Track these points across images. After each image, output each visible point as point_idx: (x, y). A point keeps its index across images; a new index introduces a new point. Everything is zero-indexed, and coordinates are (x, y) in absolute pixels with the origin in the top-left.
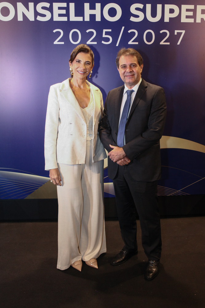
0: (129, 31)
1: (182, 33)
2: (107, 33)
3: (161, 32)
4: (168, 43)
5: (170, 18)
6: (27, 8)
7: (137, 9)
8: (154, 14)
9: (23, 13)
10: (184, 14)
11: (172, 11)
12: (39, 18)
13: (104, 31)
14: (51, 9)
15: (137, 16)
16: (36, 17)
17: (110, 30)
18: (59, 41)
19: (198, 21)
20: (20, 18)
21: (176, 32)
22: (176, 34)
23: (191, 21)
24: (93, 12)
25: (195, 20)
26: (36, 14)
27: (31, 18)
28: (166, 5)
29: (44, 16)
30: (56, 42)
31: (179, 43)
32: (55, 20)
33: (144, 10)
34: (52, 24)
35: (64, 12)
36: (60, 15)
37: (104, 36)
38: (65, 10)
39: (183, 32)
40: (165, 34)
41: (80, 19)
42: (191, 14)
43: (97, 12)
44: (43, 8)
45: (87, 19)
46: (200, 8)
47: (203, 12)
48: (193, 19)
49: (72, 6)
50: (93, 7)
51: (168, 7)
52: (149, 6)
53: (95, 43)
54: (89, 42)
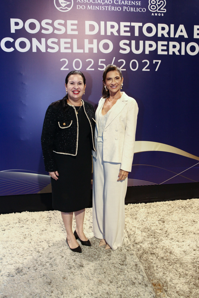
0: (119, 61)
1: (159, 62)
2: (102, 62)
3: (143, 61)
4: (149, 70)
5: (149, 51)
6: (40, 42)
7: (125, 44)
8: (137, 48)
9: (37, 46)
10: (160, 48)
11: (151, 46)
12: (49, 50)
13: (100, 60)
14: (58, 44)
15: (125, 50)
16: (46, 49)
17: (104, 60)
18: (65, 68)
19: (171, 53)
20: (34, 50)
21: (154, 61)
22: (154, 63)
23: (166, 53)
24: (91, 46)
25: (168, 53)
26: (47, 47)
27: (43, 49)
28: (146, 42)
29: (53, 48)
30: (62, 69)
31: (156, 70)
32: (61, 51)
33: (130, 45)
36: (66, 48)
37: (100, 64)
38: (70, 44)
39: (160, 61)
40: (146, 63)
41: (81, 51)
42: (165, 48)
43: (94, 46)
44: (53, 42)
45: (87, 51)
46: (171, 44)
47: (174, 47)
48: (167, 52)
49: (75, 41)
50: (91, 42)
51: (148, 43)
52: (133, 42)
53: (93, 69)
54: (88, 69)
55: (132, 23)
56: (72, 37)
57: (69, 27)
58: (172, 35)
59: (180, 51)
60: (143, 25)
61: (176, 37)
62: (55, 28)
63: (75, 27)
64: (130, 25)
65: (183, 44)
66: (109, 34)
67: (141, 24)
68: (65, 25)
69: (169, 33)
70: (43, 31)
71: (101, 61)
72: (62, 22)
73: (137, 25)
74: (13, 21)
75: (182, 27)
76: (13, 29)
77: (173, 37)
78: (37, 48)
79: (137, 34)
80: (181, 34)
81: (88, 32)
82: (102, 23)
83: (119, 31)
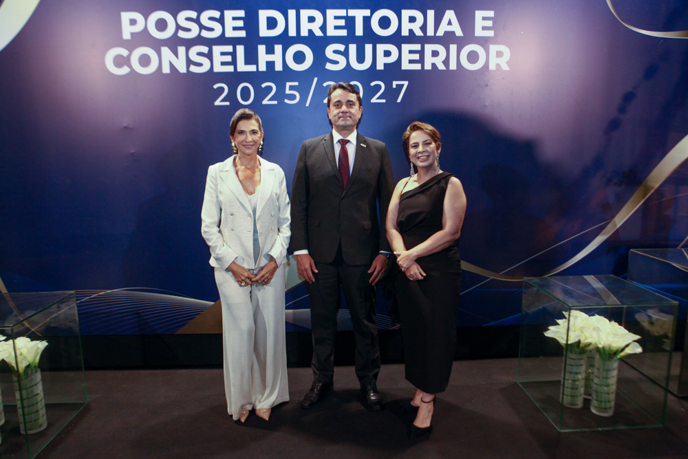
0: (325, 85)
1: (403, 85)
2: (291, 88)
3: (372, 84)
4: (384, 101)
5: (385, 64)
6: (176, 54)
7: (336, 52)
8: (361, 59)
9: (170, 62)
10: (406, 57)
11: (387, 54)
12: (193, 69)
13: (288, 84)
14: (209, 56)
15: (336, 62)
16: (188, 67)
17: (296, 84)
18: (222, 101)
19: (428, 67)
20: (166, 70)
21: (395, 84)
22: (394, 86)
23: (418, 67)
24: (270, 58)
25: (423, 66)
26: (189, 62)
27: (182, 69)
28: (378, 46)
29: (200, 65)
30: (218, 103)
31: (399, 100)
32: (215, 70)
33: (345, 54)
34: (211, 76)
35: (229, 59)
36: (223, 64)
37: (288, 92)
38: (230, 57)
39: (406, 83)
40: (379, 87)
41: (252, 68)
42: (416, 57)
43: (277, 58)
44: (200, 54)
45: (263, 68)
46: (429, 48)
47: (435, 54)
48: (420, 65)
49: (240, 50)
50: (270, 51)
51: (381, 48)
52: (353, 48)
53: (275, 102)
54: (265, 102)
55: (349, 10)
56: (234, 42)
57: (229, 23)
58: (430, 32)
59: (446, 62)
60: (372, 13)
61: (437, 35)
62: (202, 27)
63: (240, 23)
64: (345, 15)
65: (453, 48)
66: (304, 33)
67: (367, 12)
68: (221, 20)
69: (424, 28)
70: (182, 34)
71: (290, 86)
72: (217, 14)
73: (359, 14)
74: (126, 16)
75: (450, 15)
76: (127, 31)
77: (433, 34)
78: (172, 66)
79: (359, 31)
80: (450, 29)
81: (264, 32)
82: (292, 13)
83: (323, 28)
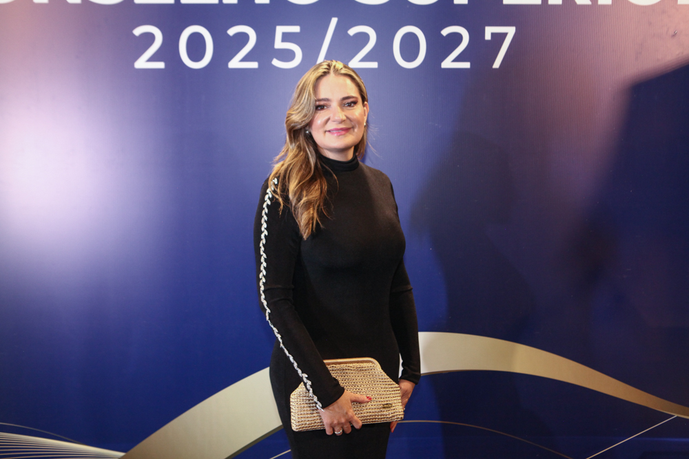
0: (352, 32)
1: (504, 35)
2: (287, 37)
3: (445, 32)
4: (467, 65)
13: (280, 30)
17: (296, 29)
18: (150, 60)
21: (489, 31)
22: (488, 37)
30: (142, 63)
31: (497, 65)
34: (131, 11)
37: (279, 44)
39: (511, 31)
40: (457, 38)
53: (254, 65)
54: (235, 63)
71: (284, 34)
